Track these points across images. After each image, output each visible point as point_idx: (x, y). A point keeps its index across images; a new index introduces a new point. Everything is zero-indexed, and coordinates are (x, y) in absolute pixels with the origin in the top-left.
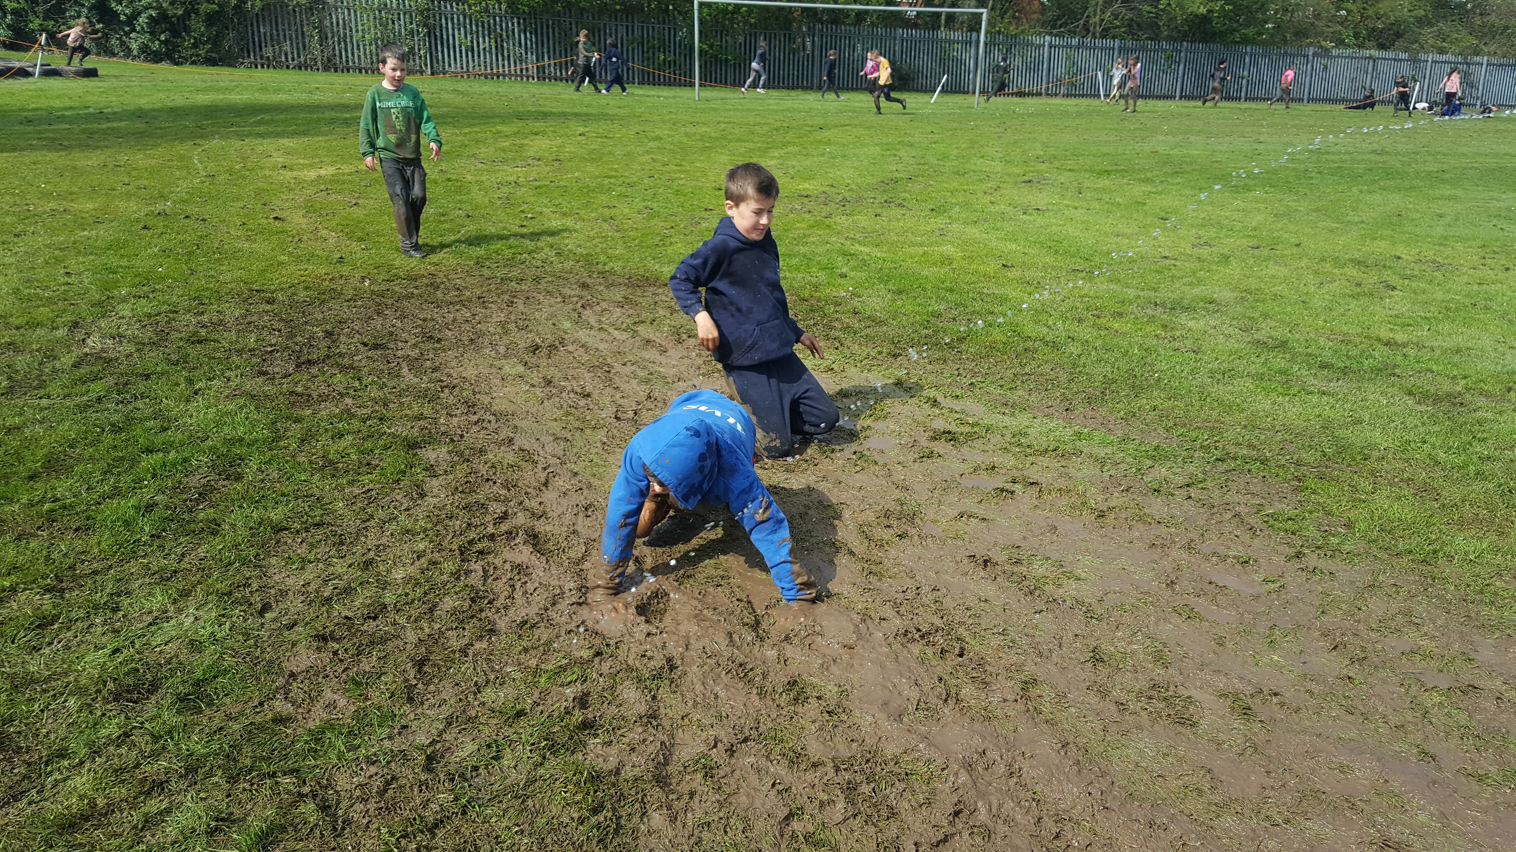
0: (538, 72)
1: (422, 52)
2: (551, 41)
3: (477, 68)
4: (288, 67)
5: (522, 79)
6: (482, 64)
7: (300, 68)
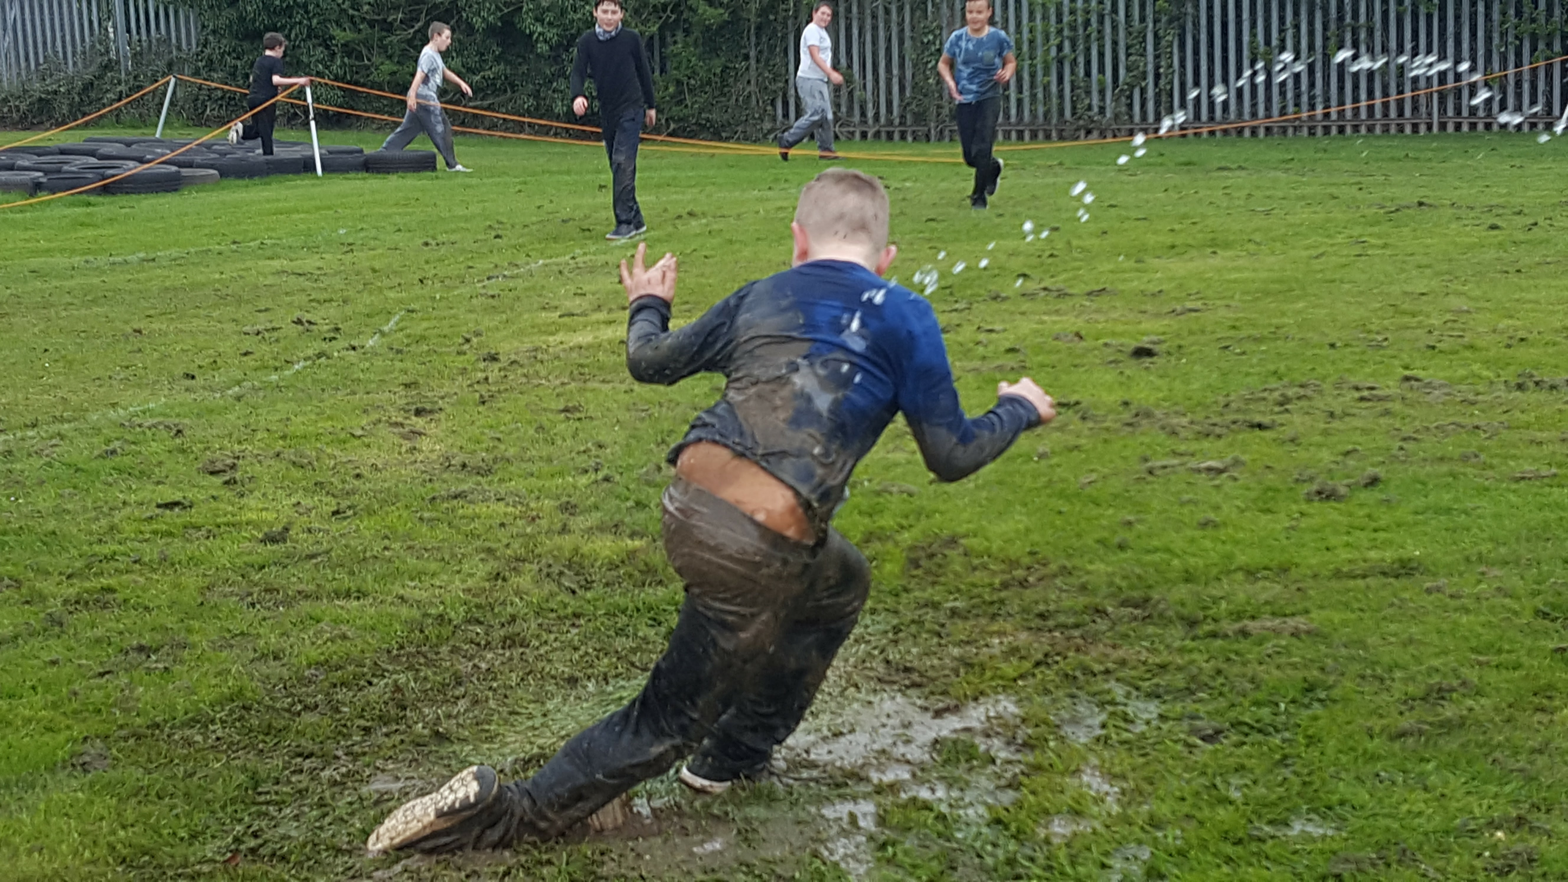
0: (1443, 110)
1: (1162, 82)
2: (1480, 33)
3: (1291, 108)
4: (864, 135)
5: (1401, 129)
6: (1305, 99)
7: (890, 136)
